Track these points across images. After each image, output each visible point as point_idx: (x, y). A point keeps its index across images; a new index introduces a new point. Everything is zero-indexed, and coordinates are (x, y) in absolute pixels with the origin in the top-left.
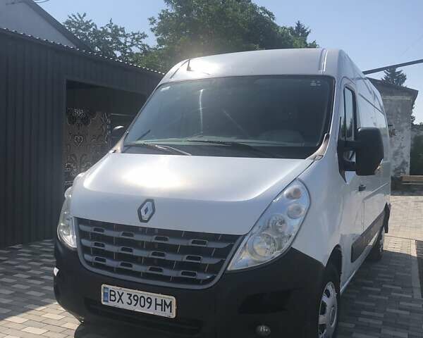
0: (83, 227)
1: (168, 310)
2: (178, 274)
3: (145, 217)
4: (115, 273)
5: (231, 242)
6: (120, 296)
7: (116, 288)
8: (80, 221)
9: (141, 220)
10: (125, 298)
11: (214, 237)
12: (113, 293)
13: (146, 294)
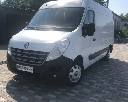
0: (12, 49)
1: (31, 71)
2: (34, 62)
3: (26, 47)
5: (47, 54)
7: (20, 65)
8: (12, 48)
9: (25, 48)
10: (22, 67)
11: (43, 53)
13: (27, 67)
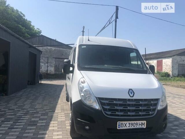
4: (120, 117)
6: (126, 125)
7: (123, 122)
9: (131, 97)
12: (122, 124)
